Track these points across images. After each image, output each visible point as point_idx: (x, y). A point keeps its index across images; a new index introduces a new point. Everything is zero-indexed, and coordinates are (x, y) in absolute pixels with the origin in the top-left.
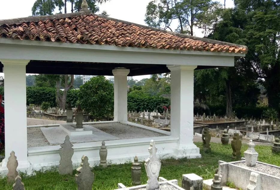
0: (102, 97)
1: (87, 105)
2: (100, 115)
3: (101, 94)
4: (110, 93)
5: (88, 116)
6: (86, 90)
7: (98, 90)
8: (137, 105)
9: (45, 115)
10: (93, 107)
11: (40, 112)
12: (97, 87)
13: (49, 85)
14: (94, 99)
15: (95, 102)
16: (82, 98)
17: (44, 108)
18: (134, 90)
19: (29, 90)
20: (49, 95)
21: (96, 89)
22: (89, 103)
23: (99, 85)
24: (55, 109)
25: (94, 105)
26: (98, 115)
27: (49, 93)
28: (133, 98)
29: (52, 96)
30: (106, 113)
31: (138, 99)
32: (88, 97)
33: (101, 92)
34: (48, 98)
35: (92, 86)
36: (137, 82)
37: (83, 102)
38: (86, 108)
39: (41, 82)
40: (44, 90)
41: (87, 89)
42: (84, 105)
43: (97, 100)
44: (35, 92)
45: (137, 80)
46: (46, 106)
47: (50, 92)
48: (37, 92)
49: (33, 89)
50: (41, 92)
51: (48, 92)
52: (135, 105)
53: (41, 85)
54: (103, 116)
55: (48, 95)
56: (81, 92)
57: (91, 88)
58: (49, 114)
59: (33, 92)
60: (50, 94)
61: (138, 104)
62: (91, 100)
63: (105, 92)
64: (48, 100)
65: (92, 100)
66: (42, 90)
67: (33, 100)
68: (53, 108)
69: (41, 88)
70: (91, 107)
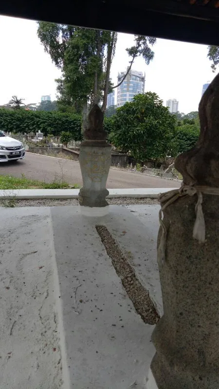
0: (150, 127)
1: (125, 140)
2: (145, 157)
3: (150, 123)
4: (163, 122)
5: (126, 157)
6: (125, 114)
7: (146, 117)
8: (190, 145)
9: (64, 150)
10: (135, 143)
11: (59, 146)
12: (143, 111)
13: (75, 110)
14: (138, 130)
15: (139, 136)
16: (119, 127)
17: (64, 141)
18: (185, 124)
19: (48, 117)
20: (74, 124)
21: (142, 113)
22: (130, 137)
23: (147, 109)
24: (80, 143)
25: (137, 141)
26: (141, 156)
27: (74, 122)
28: (185, 135)
29: (77, 126)
30: (155, 154)
31: (193, 137)
32: (129, 127)
33: (150, 120)
34: (73, 128)
35: (136, 110)
36: (183, 115)
37: (120, 135)
38: (124, 145)
39: (65, 105)
40: (67, 117)
41: (127, 113)
42: (121, 139)
43: (142, 132)
44: (56, 119)
45: (183, 114)
46: (66, 138)
47: (75, 120)
48: (58, 119)
49: (53, 115)
50: (64, 119)
51: (73, 119)
52: (188, 144)
53: (64, 111)
54: (149, 159)
55: (72, 123)
56: (118, 118)
57: (134, 112)
58: (69, 150)
59: (54, 119)
60: (76, 123)
61: (193, 144)
62: (133, 131)
63: (156, 119)
64: (72, 130)
65: (135, 133)
66: (64, 117)
67: (53, 129)
68: (77, 142)
69: (64, 114)
70: (131, 143)
